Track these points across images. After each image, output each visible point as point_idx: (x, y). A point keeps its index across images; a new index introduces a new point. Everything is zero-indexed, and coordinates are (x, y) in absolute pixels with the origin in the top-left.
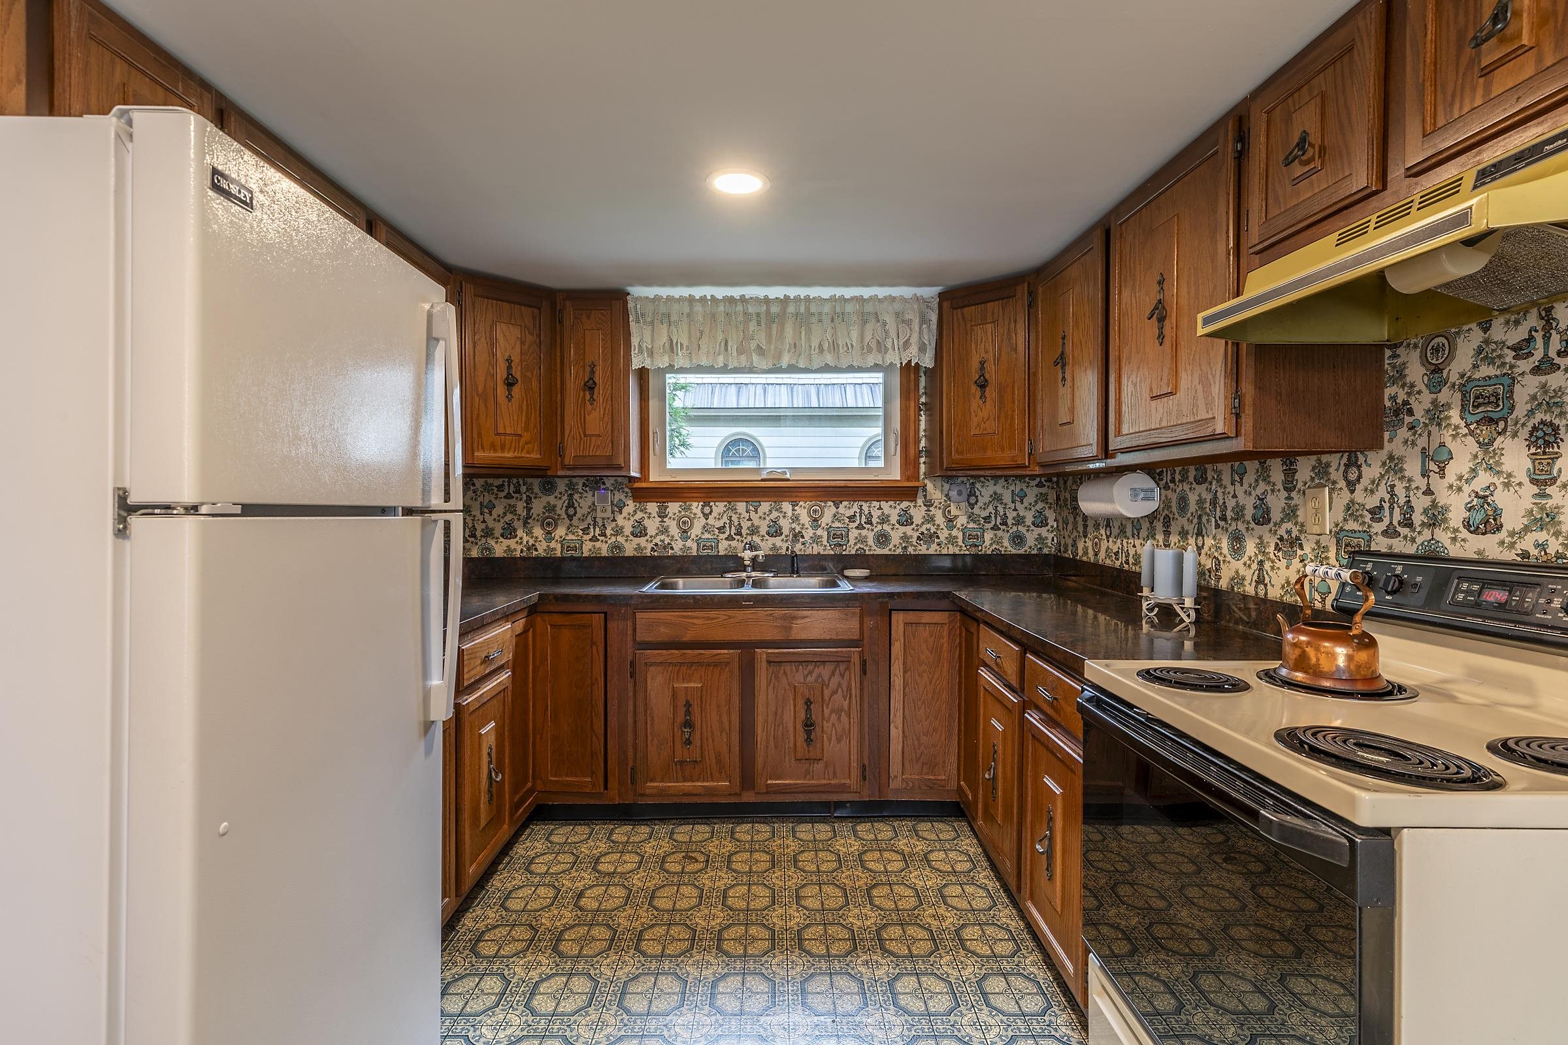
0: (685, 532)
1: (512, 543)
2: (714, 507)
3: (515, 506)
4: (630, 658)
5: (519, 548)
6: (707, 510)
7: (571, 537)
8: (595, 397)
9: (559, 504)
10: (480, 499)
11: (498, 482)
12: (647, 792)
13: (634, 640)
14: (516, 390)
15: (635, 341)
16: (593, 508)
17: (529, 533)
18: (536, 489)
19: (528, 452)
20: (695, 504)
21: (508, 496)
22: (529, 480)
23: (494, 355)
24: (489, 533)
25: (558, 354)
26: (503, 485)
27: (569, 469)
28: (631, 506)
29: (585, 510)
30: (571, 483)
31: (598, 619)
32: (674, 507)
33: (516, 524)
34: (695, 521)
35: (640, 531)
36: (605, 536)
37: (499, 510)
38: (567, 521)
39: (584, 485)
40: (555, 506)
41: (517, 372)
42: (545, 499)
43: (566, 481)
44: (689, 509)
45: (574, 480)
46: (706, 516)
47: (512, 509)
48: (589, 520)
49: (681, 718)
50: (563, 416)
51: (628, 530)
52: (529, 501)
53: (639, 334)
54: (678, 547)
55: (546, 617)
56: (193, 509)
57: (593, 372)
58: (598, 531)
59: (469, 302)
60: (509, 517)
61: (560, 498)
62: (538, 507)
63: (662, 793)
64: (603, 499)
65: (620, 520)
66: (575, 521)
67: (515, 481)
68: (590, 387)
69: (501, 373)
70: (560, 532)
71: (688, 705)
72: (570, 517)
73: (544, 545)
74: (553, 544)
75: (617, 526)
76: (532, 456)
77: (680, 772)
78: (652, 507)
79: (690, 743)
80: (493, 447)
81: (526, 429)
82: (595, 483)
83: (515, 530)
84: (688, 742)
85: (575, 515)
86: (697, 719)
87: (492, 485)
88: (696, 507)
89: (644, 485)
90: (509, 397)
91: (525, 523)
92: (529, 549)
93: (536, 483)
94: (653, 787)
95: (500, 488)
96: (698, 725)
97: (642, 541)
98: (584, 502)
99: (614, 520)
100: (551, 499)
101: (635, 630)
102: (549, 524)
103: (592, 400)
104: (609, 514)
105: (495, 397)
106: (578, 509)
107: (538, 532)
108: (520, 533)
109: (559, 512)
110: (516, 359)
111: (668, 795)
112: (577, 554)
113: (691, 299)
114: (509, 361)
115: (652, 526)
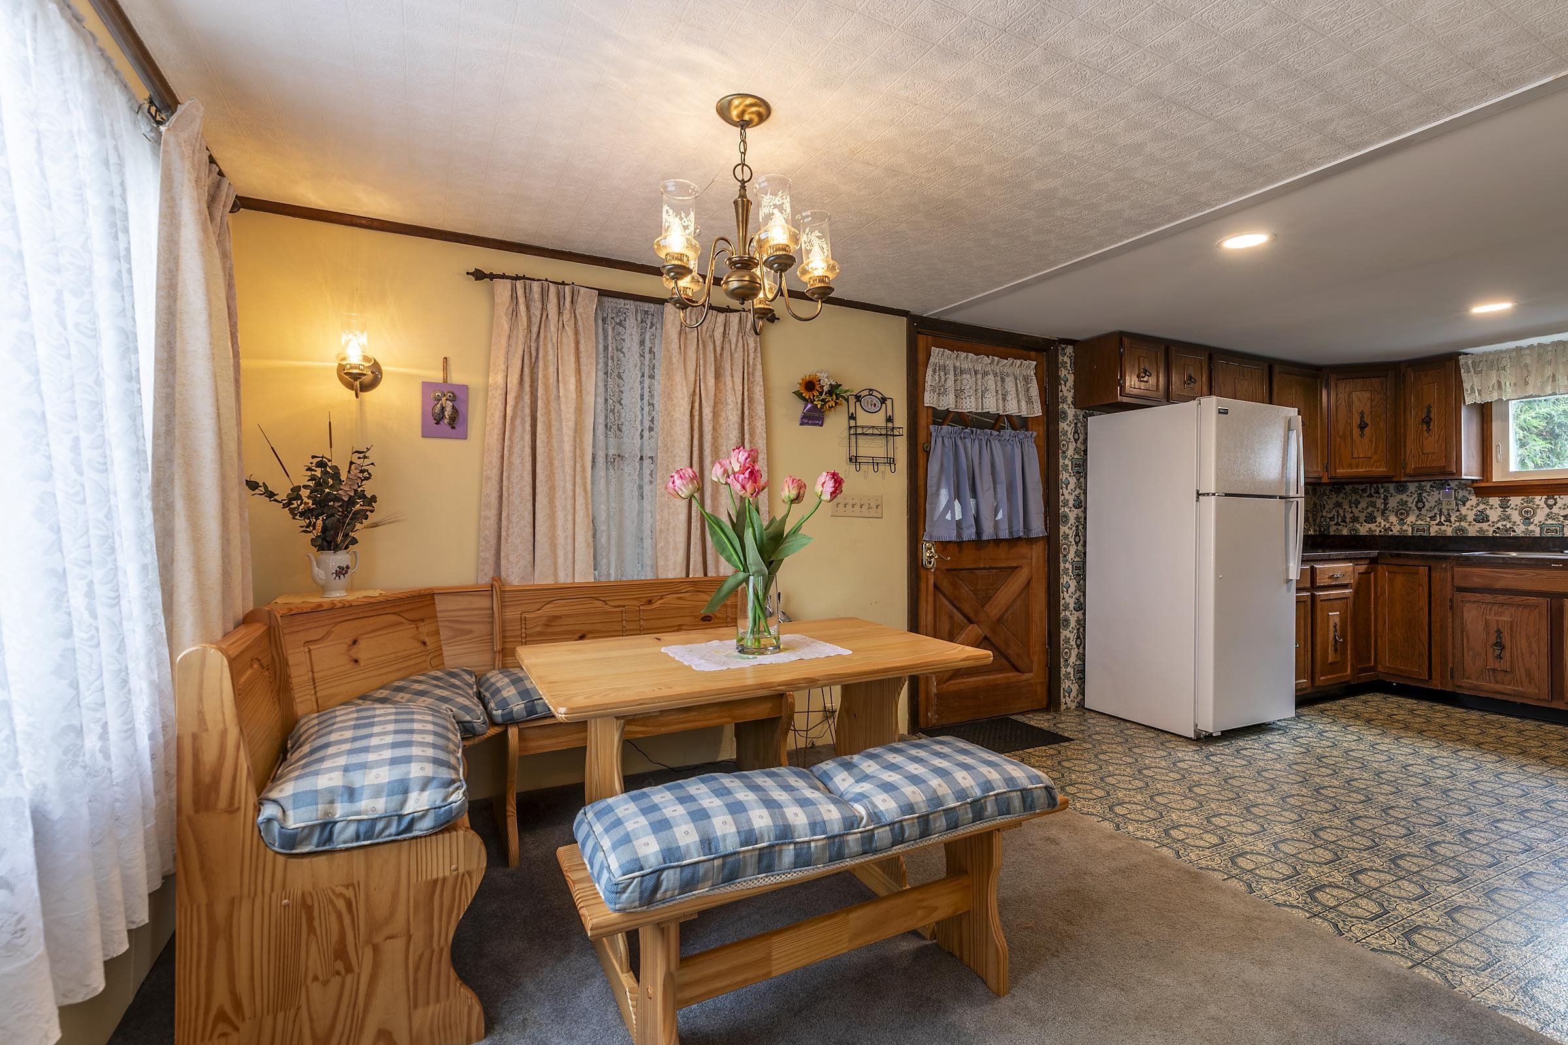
0: (1527, 518)
1: (1373, 526)
2: (1558, 500)
3: (1375, 502)
4: (1449, 597)
5: (1378, 529)
6: (1551, 502)
7: (1419, 522)
8: (1431, 427)
9: (1410, 500)
10: (1350, 498)
11: (1364, 486)
12: (1463, 685)
13: (1453, 585)
14: (1367, 431)
15: (1467, 386)
16: (1439, 502)
17: (1386, 520)
18: (1392, 490)
19: (1376, 467)
20: (1538, 498)
21: (1370, 496)
22: (1386, 485)
23: (1351, 411)
24: (1355, 519)
25: (1402, 403)
26: (1366, 489)
27: (1410, 476)
28: (1474, 500)
29: (1433, 504)
30: (1420, 486)
31: (1423, 570)
32: (1515, 501)
33: (1376, 514)
34: (1538, 511)
35: (1482, 518)
36: (1450, 521)
37: (1363, 505)
38: (1417, 512)
39: (1431, 486)
40: (1407, 502)
41: (1368, 420)
42: (1399, 497)
43: (1416, 484)
44: (1532, 501)
45: (1423, 484)
46: (1550, 507)
47: (1373, 505)
48: (1436, 511)
49: (1493, 640)
50: (1405, 442)
51: (1471, 517)
52: (1386, 498)
53: (1470, 381)
54: (1520, 530)
55: (1385, 566)
56: (1214, 494)
57: (1429, 412)
58: (1443, 518)
59: (1333, 385)
60: (1370, 509)
61: (1411, 496)
62: (1393, 502)
63: (1475, 688)
64: (1448, 496)
65: (1464, 511)
66: (1424, 511)
67: (1375, 486)
68: (1427, 421)
69: (1356, 421)
70: (1411, 519)
71: (1499, 632)
72: (1419, 509)
73: (1398, 527)
74: (1405, 527)
75: (1461, 514)
76: (1381, 470)
77: (1492, 677)
78: (1495, 501)
79: (1501, 658)
80: (1350, 466)
81: (1375, 453)
82: (1442, 485)
83: (1375, 518)
84: (1500, 657)
85: (1423, 507)
86: (1507, 641)
87: (1357, 489)
88: (1539, 500)
89: (1483, 485)
90: (1362, 435)
91: (1383, 513)
92: (1386, 530)
93: (1391, 487)
94: (1471, 684)
95: (1364, 491)
96: (1508, 646)
97: (1485, 526)
98: (1432, 499)
99: (1458, 510)
100: (1404, 497)
101: (1453, 578)
102: (1401, 514)
103: (1428, 430)
104: (1453, 506)
105: (1352, 436)
106: (1426, 503)
107: (1393, 519)
108: (1379, 519)
109: (1410, 505)
110: (1367, 411)
111: (1481, 690)
112: (1426, 534)
113: (1519, 349)
114: (1362, 413)
115: (1494, 515)
